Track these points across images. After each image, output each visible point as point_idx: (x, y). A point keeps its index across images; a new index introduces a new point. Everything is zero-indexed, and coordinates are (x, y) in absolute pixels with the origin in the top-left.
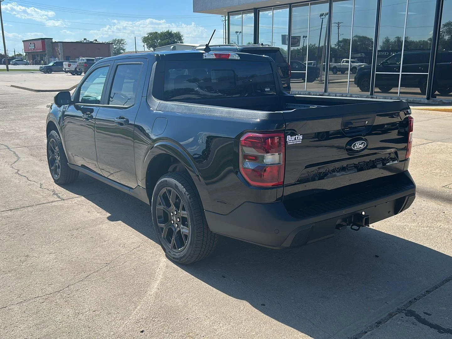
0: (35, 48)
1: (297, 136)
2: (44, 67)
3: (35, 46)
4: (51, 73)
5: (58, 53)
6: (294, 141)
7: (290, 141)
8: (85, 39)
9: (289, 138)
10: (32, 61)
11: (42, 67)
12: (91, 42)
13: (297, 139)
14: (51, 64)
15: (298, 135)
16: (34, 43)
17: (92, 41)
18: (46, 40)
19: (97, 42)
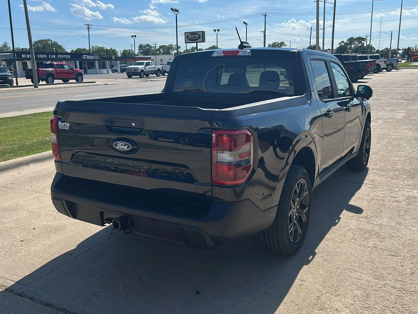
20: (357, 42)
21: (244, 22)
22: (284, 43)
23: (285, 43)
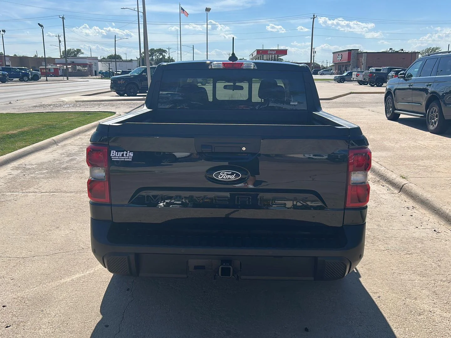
0: (342, 59)
1: (125, 153)
2: (339, 76)
3: (343, 57)
4: (343, 83)
5: (361, 64)
6: (121, 158)
7: (115, 156)
8: (391, 49)
9: (114, 153)
10: (337, 71)
11: (336, 77)
12: (397, 52)
13: (125, 155)
14: (345, 74)
15: (127, 152)
16: (342, 55)
17: (398, 50)
18: (352, 51)
19: (402, 52)
20: (158, 54)
21: (39, 24)
22: (80, 50)
23: (82, 51)
